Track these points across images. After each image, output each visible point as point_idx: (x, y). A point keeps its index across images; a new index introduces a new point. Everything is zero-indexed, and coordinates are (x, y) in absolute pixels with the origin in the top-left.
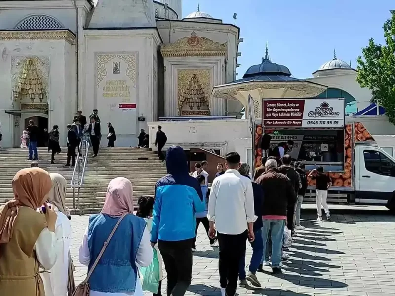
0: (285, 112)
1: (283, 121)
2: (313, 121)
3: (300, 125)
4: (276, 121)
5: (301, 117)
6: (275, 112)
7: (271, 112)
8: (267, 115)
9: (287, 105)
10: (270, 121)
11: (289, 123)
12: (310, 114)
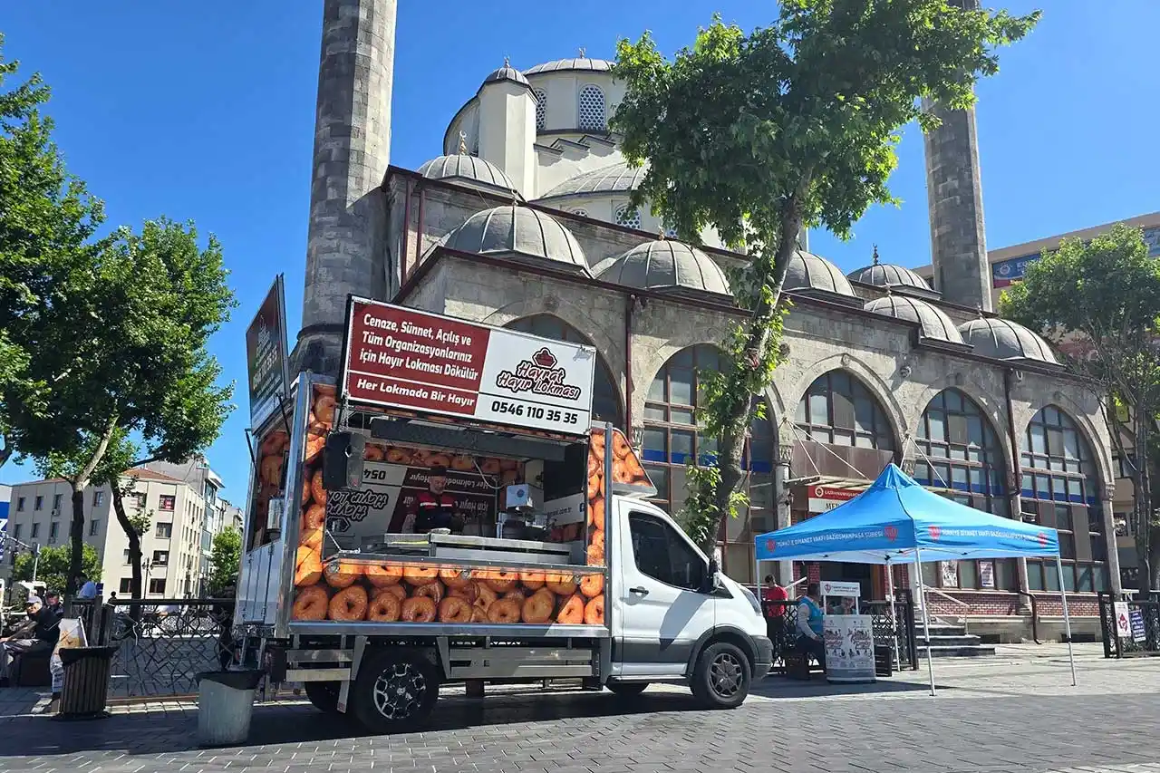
0: (425, 358)
1: (417, 387)
2: (510, 402)
3: (471, 410)
4: (391, 383)
5: (475, 384)
6: (391, 352)
7: (377, 349)
8: (363, 355)
9: (434, 334)
10: (371, 380)
11: (435, 396)
12: (502, 379)
